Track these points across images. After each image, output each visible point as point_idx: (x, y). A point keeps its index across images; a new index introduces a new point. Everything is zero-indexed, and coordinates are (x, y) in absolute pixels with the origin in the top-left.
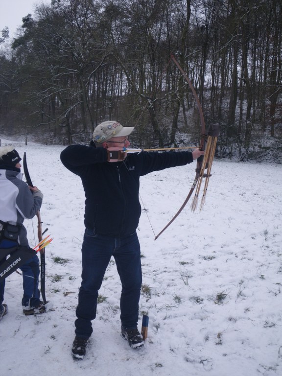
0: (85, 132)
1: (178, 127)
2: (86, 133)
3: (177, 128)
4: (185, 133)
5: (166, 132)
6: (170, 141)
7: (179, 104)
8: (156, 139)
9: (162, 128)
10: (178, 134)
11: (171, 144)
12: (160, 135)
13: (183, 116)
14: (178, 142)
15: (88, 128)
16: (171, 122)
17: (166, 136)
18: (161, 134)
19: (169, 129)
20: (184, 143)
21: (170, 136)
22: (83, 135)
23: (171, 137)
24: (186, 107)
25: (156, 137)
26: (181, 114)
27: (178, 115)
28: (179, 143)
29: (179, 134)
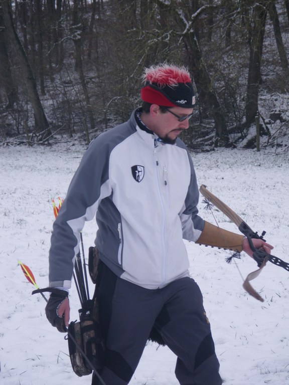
0: (13, 110)
1: (264, 78)
2: (19, 112)
3: (261, 82)
4: (283, 92)
5: (233, 94)
6: (244, 119)
7: (262, 15)
8: (206, 117)
9: (219, 85)
10: (265, 96)
11: (247, 125)
12: (217, 105)
13: (275, 46)
14: (267, 121)
15: (21, 97)
16: (244, 66)
17: (233, 107)
18: (220, 101)
19: (238, 86)
20: (282, 120)
21: (243, 105)
22: (10, 120)
23: (247, 107)
24: (280, 19)
25: (205, 110)
26: (269, 42)
27: (260, 47)
28: (270, 123)
29: (268, 96)
